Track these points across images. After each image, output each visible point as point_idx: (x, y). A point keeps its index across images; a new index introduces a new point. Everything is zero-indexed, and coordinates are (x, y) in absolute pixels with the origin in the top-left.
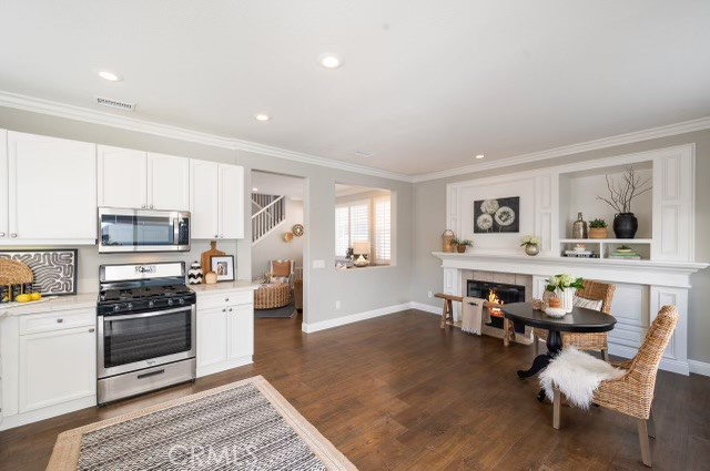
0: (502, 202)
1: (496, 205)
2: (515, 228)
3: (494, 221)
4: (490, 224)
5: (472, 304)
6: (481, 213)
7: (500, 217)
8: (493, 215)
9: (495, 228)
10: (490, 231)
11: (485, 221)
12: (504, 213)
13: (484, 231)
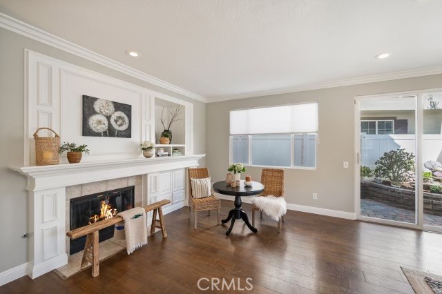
0: (118, 106)
1: (112, 108)
2: (127, 134)
3: (110, 124)
4: (105, 127)
5: (136, 217)
6: (95, 113)
7: (116, 121)
8: (108, 118)
9: (111, 132)
10: (105, 134)
11: (100, 122)
12: (120, 118)
13: (98, 135)
